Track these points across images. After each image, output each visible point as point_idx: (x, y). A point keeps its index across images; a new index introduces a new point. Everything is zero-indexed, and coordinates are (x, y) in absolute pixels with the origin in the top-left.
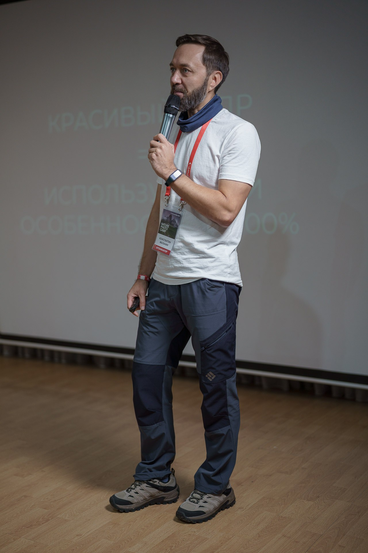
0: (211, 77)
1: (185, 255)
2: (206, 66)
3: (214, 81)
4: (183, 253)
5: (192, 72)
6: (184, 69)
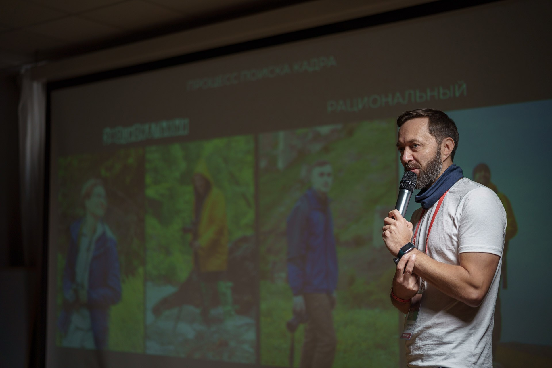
0: (443, 145)
2: (435, 136)
3: (447, 149)
5: (422, 145)
6: (413, 145)
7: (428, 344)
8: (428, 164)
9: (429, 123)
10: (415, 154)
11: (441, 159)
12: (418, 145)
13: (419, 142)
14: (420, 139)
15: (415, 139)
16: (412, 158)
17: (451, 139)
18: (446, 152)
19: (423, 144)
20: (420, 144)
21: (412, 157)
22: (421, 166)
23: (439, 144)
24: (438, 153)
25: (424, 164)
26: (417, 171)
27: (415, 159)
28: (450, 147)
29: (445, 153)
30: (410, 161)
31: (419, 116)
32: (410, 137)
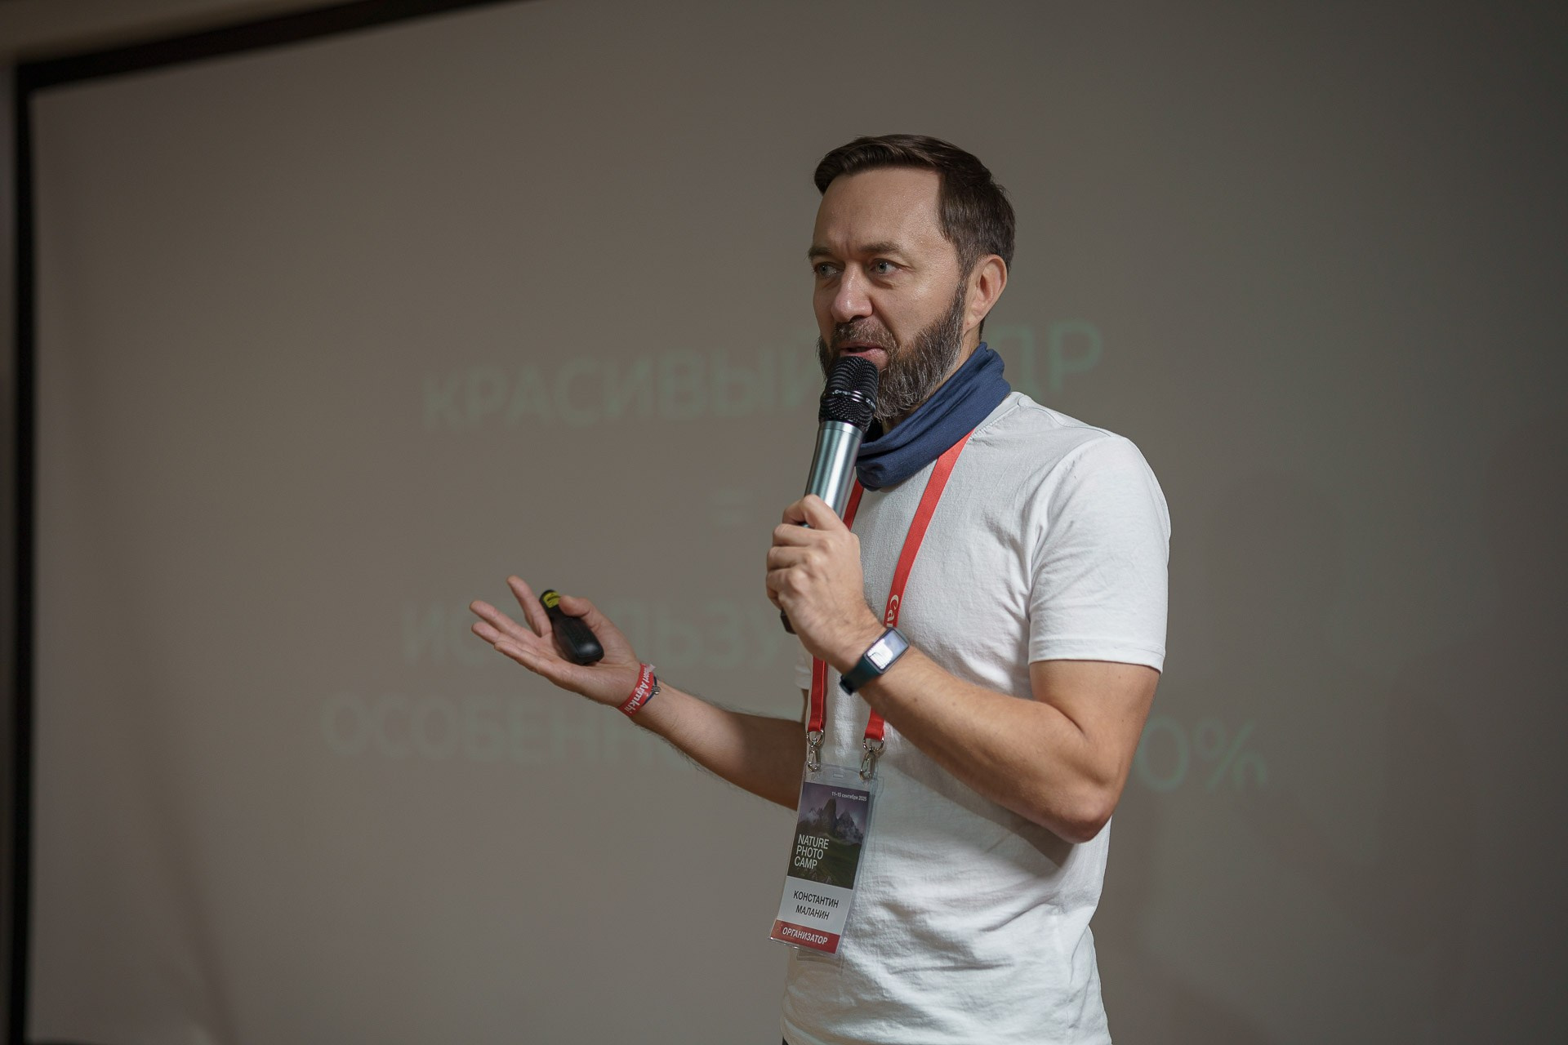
0: (974, 277)
1: (897, 955)
2: (956, 241)
3: (979, 293)
4: (890, 946)
5: (910, 268)
6: (876, 261)
7: (915, 970)
8: (920, 339)
9: (940, 191)
10: (882, 297)
11: (960, 327)
12: (897, 265)
13: (903, 256)
14: (906, 242)
15: (890, 244)
16: (866, 309)
17: (1002, 260)
18: (977, 306)
19: (915, 265)
20: (903, 262)
21: (868, 302)
22: (895, 345)
23: (966, 269)
24: (958, 305)
25: (908, 335)
26: (878, 356)
27: (876, 310)
28: (990, 286)
29: (974, 306)
30: (859, 317)
31: (908, 160)
32: (873, 232)
